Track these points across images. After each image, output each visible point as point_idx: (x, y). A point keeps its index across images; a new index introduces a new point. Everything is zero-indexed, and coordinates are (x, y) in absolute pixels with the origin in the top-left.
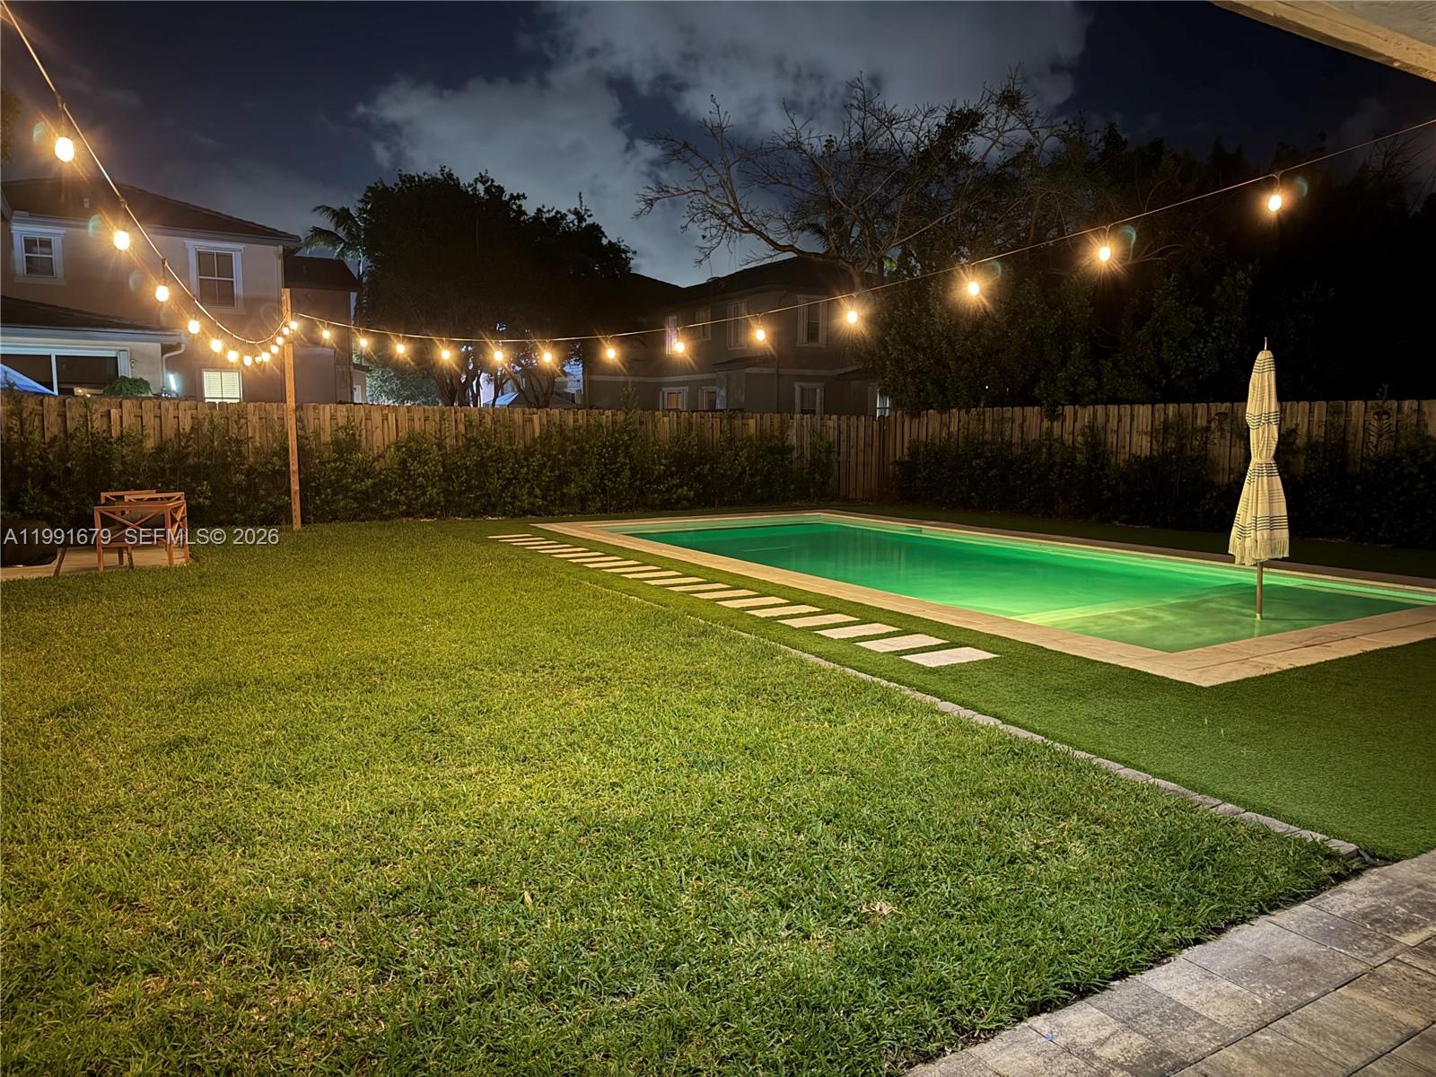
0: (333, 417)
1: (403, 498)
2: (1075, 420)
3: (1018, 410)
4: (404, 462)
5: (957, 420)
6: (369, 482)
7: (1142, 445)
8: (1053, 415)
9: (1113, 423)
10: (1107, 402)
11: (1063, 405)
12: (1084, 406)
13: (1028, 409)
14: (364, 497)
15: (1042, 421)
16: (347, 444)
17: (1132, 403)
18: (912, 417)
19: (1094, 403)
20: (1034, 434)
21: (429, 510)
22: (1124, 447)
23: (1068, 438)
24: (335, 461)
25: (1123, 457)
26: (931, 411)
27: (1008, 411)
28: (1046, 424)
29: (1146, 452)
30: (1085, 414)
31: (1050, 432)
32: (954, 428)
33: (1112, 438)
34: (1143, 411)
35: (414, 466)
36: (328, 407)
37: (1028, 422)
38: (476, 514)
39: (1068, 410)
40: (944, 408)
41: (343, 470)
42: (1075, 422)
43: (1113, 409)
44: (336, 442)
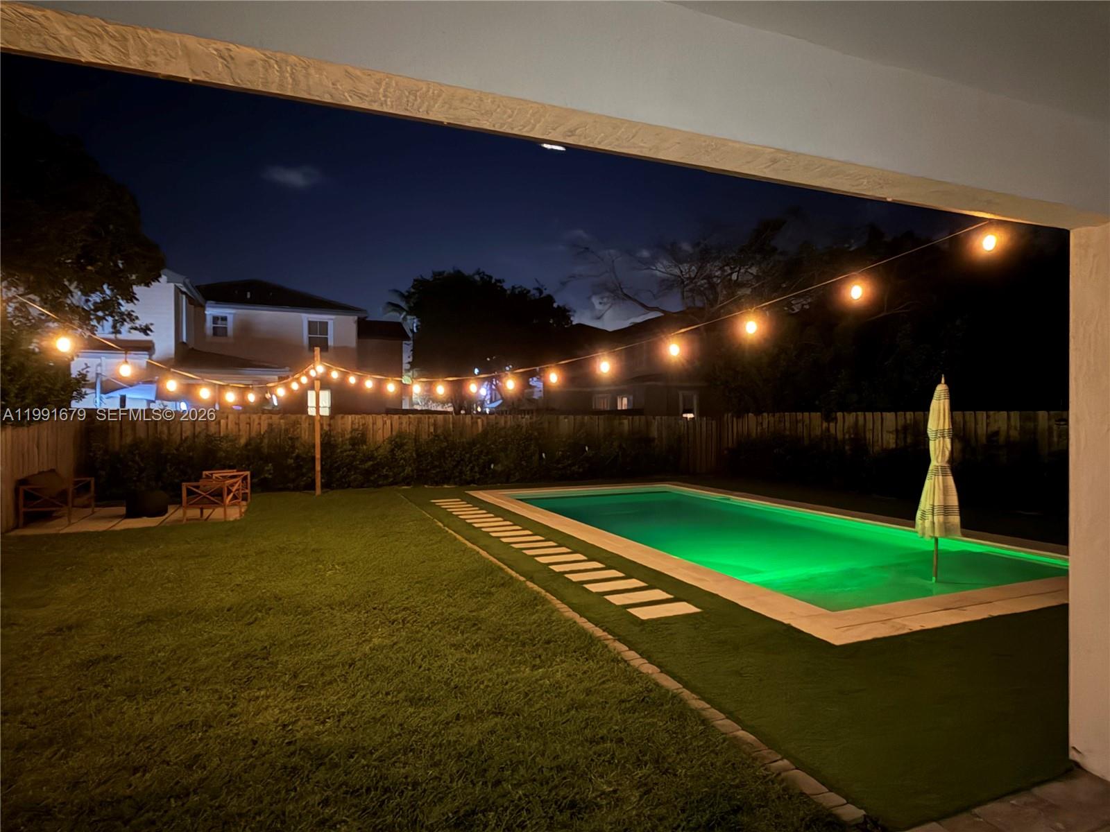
0: (353, 423)
1: (391, 473)
2: (844, 422)
3: (806, 414)
4: (392, 450)
5: (767, 419)
6: (371, 463)
7: (890, 441)
8: (828, 417)
9: (870, 425)
10: (865, 410)
11: (836, 412)
12: (850, 411)
13: (813, 414)
14: (367, 473)
15: (822, 423)
16: (359, 439)
17: (882, 410)
18: (738, 417)
19: (856, 411)
20: (818, 432)
21: (407, 481)
22: (878, 441)
23: (840, 436)
24: (350, 450)
25: (877, 448)
26: (750, 414)
27: (799, 415)
28: (825, 425)
29: (893, 445)
30: (851, 418)
31: (828, 429)
32: (765, 425)
33: (869, 435)
34: (889, 416)
35: (398, 453)
36: (350, 417)
37: (813, 423)
38: (437, 483)
39: (839, 414)
40: (758, 412)
41: (354, 456)
42: (844, 423)
43: (869, 415)
44: (351, 438)
